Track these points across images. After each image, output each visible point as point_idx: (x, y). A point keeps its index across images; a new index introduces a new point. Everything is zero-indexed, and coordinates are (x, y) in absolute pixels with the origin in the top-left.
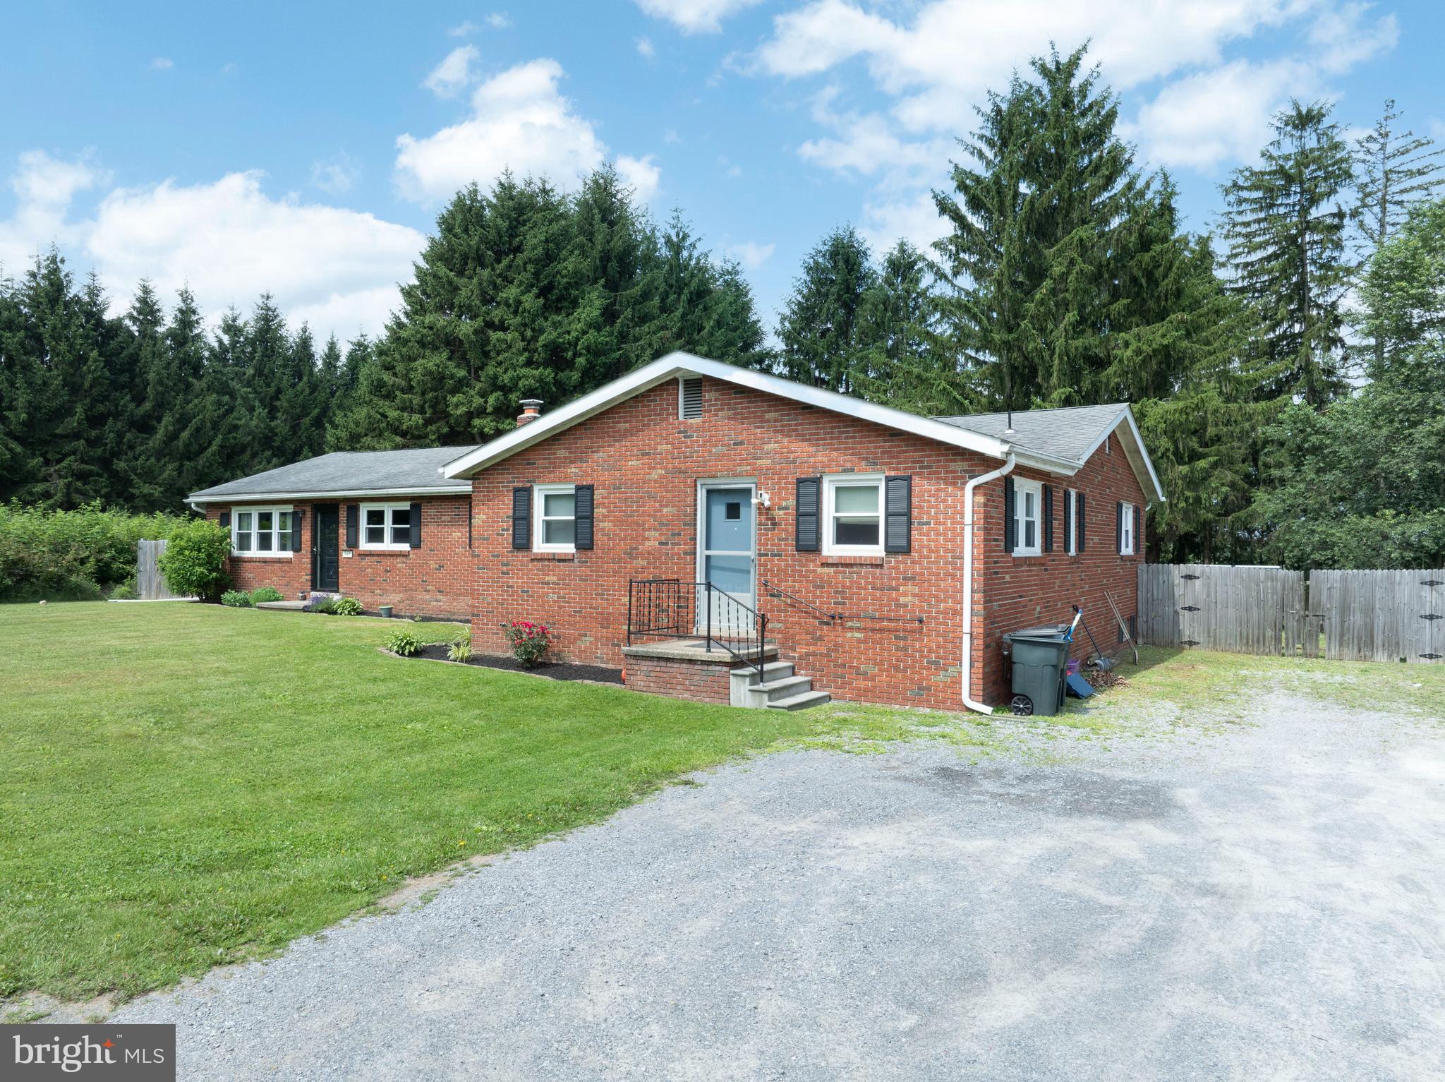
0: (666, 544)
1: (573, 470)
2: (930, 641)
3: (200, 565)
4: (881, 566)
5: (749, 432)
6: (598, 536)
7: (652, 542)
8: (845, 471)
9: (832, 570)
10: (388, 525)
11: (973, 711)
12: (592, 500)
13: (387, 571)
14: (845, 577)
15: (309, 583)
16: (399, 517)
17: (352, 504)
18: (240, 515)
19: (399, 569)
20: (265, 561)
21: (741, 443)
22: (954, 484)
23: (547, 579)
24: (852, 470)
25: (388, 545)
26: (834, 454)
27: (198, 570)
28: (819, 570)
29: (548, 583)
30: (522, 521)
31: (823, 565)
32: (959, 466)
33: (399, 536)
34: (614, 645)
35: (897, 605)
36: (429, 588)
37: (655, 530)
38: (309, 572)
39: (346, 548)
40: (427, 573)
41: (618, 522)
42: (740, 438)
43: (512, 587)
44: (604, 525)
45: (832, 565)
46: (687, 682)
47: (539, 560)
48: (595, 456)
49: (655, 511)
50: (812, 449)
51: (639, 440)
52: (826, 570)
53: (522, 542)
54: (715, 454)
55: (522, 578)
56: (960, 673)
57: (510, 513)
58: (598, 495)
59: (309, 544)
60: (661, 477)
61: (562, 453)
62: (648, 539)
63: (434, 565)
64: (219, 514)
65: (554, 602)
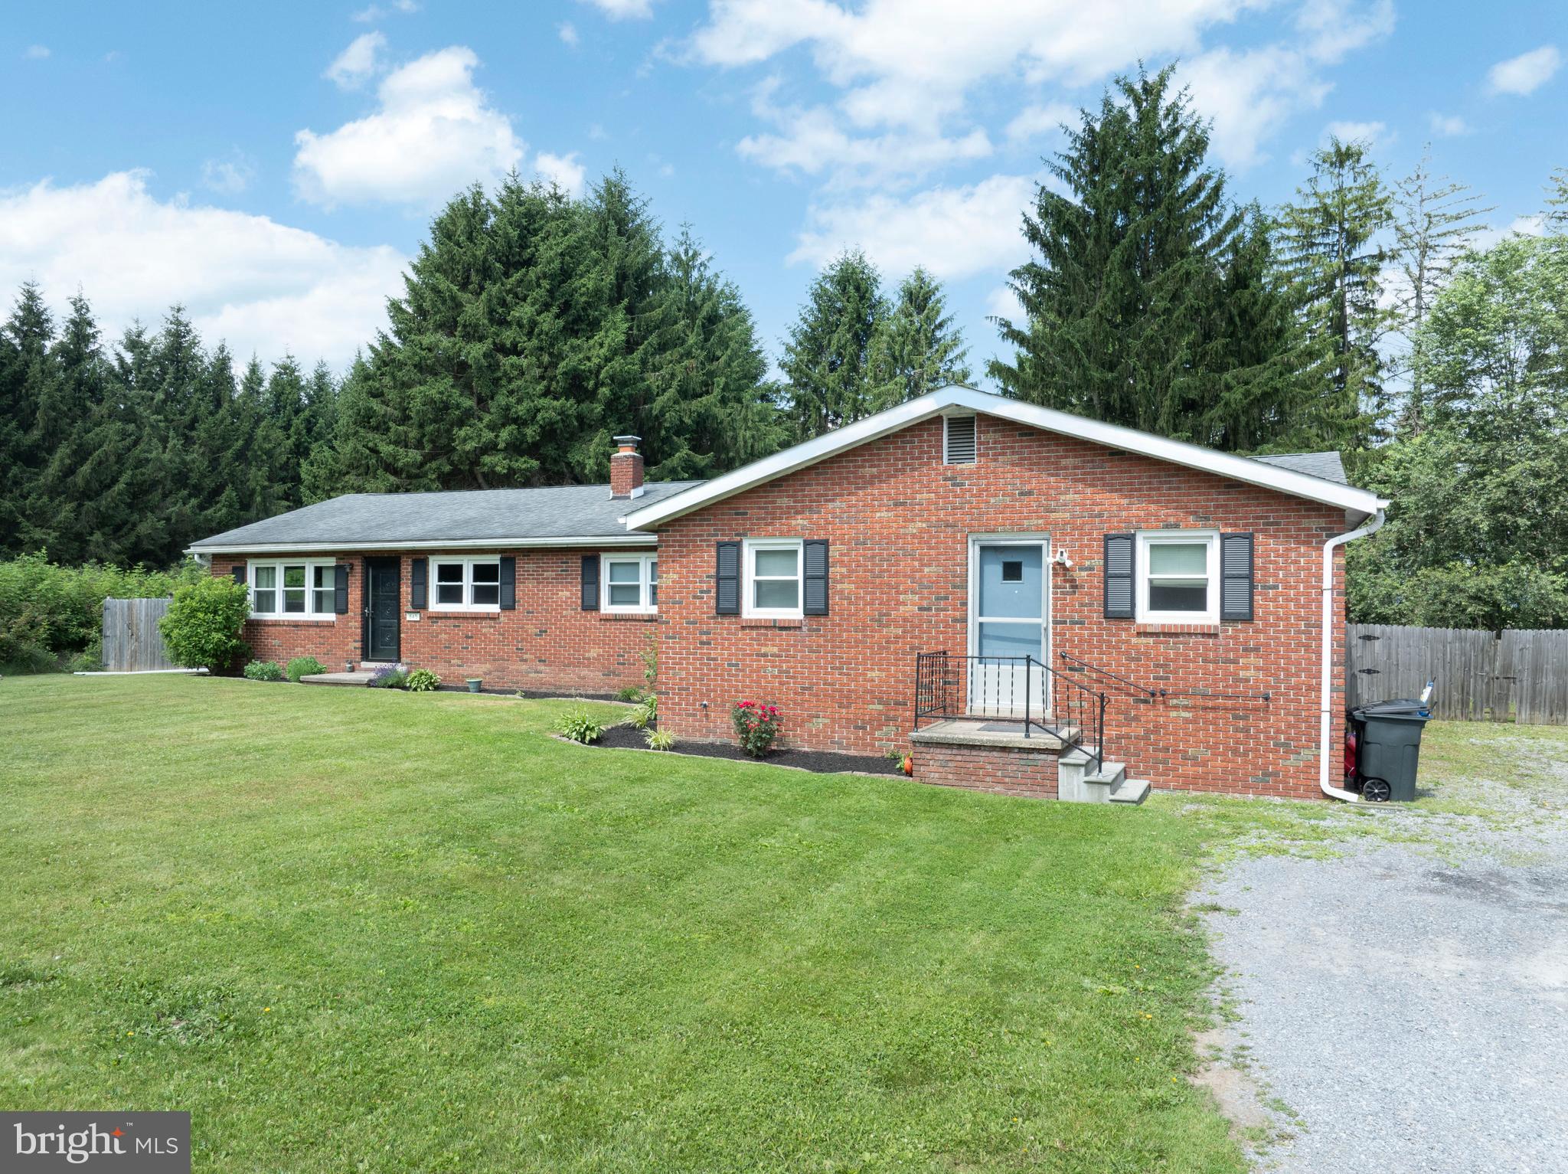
0: (929, 609)
1: (799, 521)
2: (1280, 719)
3: (217, 630)
4: (1216, 635)
5: (1039, 480)
6: (835, 600)
7: (909, 607)
8: (1168, 527)
9: (1151, 640)
10: (468, 582)
11: (1333, 799)
12: (827, 557)
13: (467, 637)
14: (1168, 649)
15: (359, 652)
16: (481, 573)
17: (420, 559)
18: (257, 569)
19: (485, 635)
20: (296, 625)
21: (1030, 493)
22: (1307, 543)
23: (763, 650)
24: (1176, 526)
25: (467, 605)
26: (1153, 507)
27: (216, 636)
28: (1134, 640)
29: (765, 655)
30: (728, 580)
31: (1139, 634)
32: (1314, 523)
33: (482, 595)
34: (857, 728)
35: (1237, 680)
36: (525, 657)
37: (913, 593)
38: (358, 638)
39: (409, 607)
40: (523, 639)
41: (862, 583)
42: (1027, 488)
43: (715, 659)
44: (843, 587)
45: (1152, 634)
46: (999, 773)
47: (752, 628)
48: (830, 505)
49: (913, 571)
50: (1125, 501)
51: (891, 488)
52: (1143, 640)
53: (729, 609)
54: (994, 506)
55: (729, 649)
56: (1317, 757)
57: (713, 572)
58: (834, 551)
59: (359, 604)
60: (921, 531)
61: (784, 502)
62: (904, 604)
63: (532, 630)
64: (230, 567)
65: (773, 676)
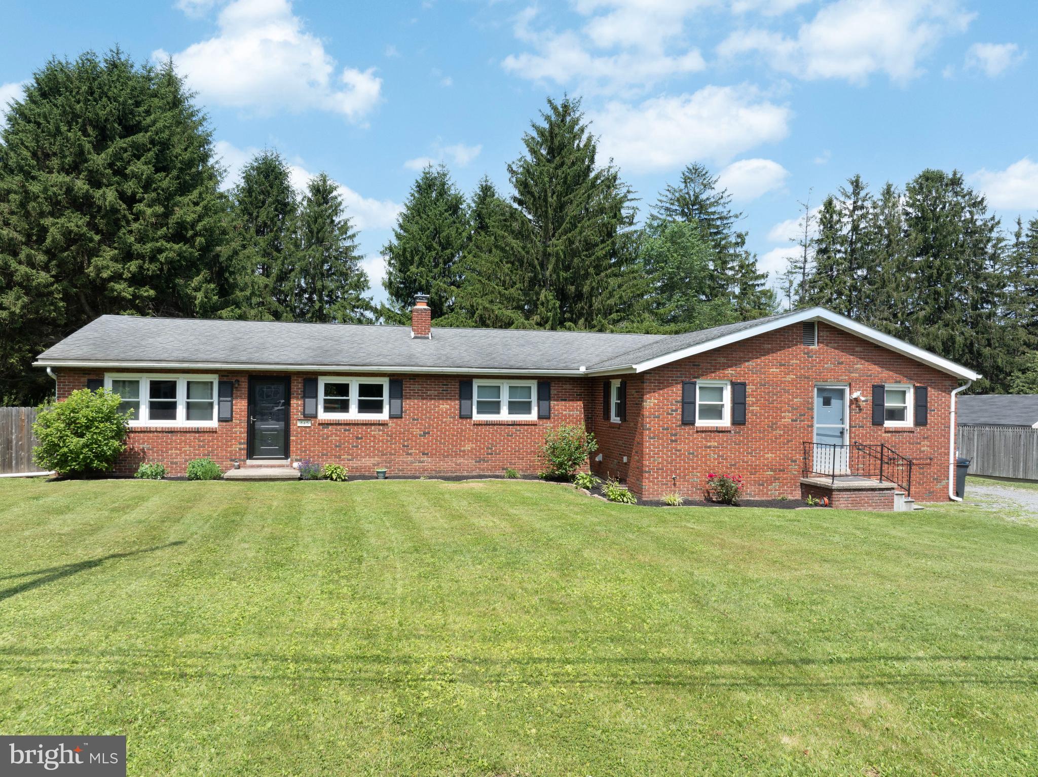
0: (796, 421)
1: (730, 371)
2: (934, 469)
4: (913, 432)
6: (749, 415)
7: (787, 420)
8: (896, 382)
9: (889, 435)
10: (354, 397)
11: (954, 501)
12: (745, 391)
14: (896, 438)
15: (244, 452)
17: (310, 379)
21: (842, 363)
22: (945, 392)
23: (709, 444)
24: (900, 382)
25: (353, 414)
28: (884, 435)
29: (710, 447)
30: (687, 403)
31: (886, 432)
32: (948, 383)
35: (921, 452)
36: (411, 451)
38: (243, 441)
39: (301, 416)
41: (763, 407)
43: (680, 451)
44: (753, 408)
47: (702, 432)
48: (747, 364)
49: (789, 401)
50: (880, 370)
52: (887, 435)
53: (688, 421)
54: (827, 369)
55: (688, 444)
56: (948, 484)
57: (679, 399)
58: (749, 389)
59: (244, 414)
60: (793, 380)
61: (722, 360)
62: (784, 418)
63: (417, 432)
64: (82, 381)
65: (715, 459)
